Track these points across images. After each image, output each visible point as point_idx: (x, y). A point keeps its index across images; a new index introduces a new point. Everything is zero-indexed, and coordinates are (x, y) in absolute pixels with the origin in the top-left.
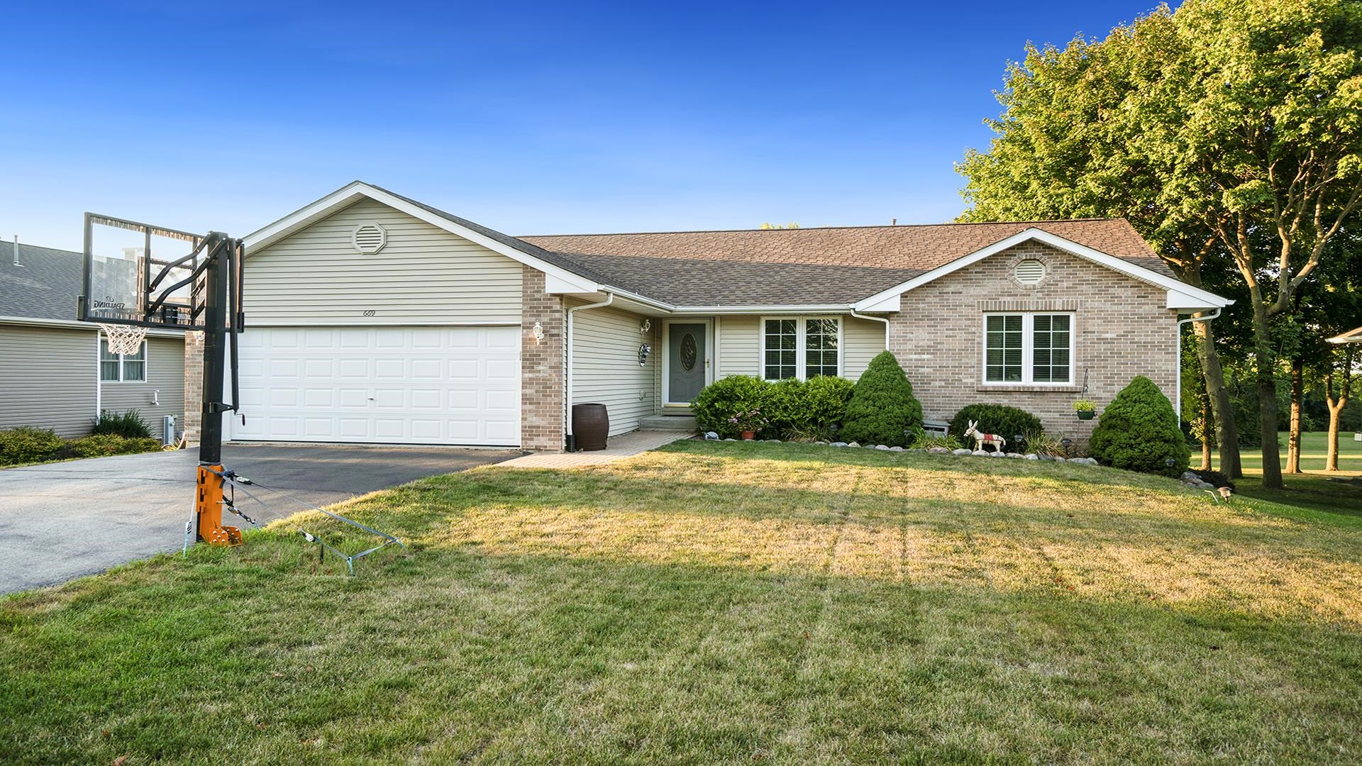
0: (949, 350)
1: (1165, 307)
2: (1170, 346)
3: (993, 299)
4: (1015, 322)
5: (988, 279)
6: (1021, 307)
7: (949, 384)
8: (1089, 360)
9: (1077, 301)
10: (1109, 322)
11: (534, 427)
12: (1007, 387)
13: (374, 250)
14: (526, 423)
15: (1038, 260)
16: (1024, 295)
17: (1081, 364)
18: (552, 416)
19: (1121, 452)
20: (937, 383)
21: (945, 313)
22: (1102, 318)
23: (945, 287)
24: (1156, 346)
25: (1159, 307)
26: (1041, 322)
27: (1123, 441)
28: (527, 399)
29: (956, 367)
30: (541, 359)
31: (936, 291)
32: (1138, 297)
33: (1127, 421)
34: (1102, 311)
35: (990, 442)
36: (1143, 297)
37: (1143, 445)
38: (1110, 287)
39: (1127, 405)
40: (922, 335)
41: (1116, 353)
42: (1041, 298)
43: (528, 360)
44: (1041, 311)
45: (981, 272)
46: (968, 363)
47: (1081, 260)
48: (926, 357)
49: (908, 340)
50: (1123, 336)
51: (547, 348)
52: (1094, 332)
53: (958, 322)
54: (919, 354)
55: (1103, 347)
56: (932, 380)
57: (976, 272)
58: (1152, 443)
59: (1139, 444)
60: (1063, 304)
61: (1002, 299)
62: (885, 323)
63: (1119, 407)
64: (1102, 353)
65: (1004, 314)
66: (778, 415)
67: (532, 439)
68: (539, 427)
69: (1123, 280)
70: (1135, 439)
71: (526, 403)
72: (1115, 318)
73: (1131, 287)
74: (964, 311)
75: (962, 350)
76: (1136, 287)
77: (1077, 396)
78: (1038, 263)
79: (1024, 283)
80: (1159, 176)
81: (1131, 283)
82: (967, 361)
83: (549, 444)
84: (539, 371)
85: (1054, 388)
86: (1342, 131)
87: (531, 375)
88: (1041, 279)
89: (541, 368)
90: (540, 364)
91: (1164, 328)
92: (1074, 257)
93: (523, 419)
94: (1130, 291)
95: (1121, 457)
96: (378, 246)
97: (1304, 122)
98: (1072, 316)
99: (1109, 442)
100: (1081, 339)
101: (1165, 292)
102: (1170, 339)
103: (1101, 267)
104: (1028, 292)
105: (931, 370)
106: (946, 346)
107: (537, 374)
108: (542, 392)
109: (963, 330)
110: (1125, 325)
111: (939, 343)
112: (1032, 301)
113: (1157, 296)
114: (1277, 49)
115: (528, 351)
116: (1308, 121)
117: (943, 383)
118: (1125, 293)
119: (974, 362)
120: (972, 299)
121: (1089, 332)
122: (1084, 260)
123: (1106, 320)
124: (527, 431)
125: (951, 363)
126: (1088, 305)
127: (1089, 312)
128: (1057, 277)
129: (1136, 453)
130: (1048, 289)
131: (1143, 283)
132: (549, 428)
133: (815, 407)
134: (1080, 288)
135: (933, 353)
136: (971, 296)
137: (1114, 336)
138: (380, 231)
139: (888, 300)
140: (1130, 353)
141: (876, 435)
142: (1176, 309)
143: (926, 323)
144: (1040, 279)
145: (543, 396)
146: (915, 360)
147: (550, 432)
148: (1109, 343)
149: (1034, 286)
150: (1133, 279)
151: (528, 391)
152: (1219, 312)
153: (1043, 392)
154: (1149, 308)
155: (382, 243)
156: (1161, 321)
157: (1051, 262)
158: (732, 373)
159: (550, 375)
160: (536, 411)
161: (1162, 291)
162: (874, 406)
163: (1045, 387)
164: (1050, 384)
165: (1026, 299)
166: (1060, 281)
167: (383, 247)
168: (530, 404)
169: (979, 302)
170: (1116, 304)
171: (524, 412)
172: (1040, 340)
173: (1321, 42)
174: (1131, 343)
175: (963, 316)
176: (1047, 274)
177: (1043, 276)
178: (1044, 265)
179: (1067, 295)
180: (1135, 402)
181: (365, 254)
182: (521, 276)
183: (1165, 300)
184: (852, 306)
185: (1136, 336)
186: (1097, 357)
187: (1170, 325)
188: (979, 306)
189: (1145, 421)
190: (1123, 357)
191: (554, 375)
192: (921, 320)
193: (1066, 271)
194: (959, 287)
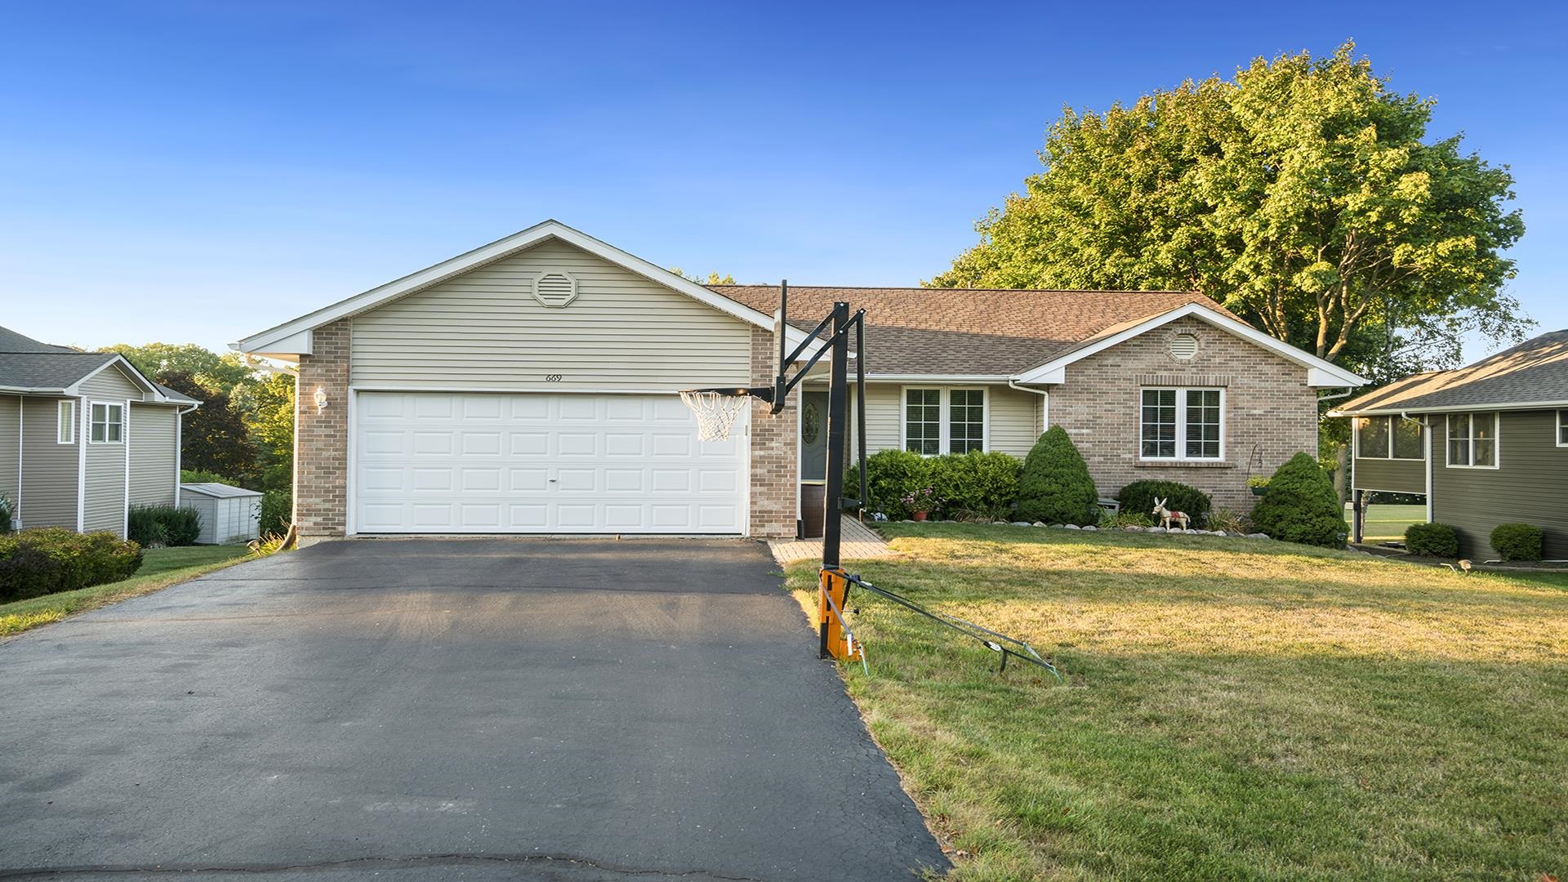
0: (1108, 425)
1: (1306, 385)
2: (1311, 423)
3: (1151, 373)
4: (1169, 397)
5: (1146, 353)
6: (1177, 382)
7: (1108, 459)
8: (1239, 436)
9: (1228, 377)
10: (1257, 398)
11: (766, 512)
12: (1165, 463)
13: (562, 303)
14: (756, 508)
15: (1192, 335)
16: (1180, 370)
17: (1232, 439)
18: (788, 499)
19: (1294, 527)
20: (1096, 459)
21: (1104, 387)
22: (1250, 395)
23: (1103, 359)
24: (1299, 423)
25: (1301, 385)
26: (1193, 398)
27: (1295, 516)
28: (758, 480)
29: (1115, 442)
30: (774, 435)
31: (1095, 364)
32: (1283, 374)
33: (1297, 496)
34: (1251, 387)
35: (1177, 519)
36: (1287, 374)
37: (1315, 520)
38: (1258, 364)
39: (1295, 481)
40: (1081, 409)
41: (1263, 429)
42: (1195, 373)
43: (758, 435)
44: (1196, 386)
45: (1138, 346)
46: (1126, 438)
47: (1232, 336)
48: (1085, 431)
49: (1068, 414)
50: (1270, 412)
51: (781, 422)
52: (1244, 408)
53: (1117, 396)
54: (1079, 428)
55: (1251, 423)
56: (1091, 456)
57: (1134, 345)
58: (1322, 518)
59: (1311, 519)
60: (1216, 379)
61: (1159, 373)
62: (1043, 395)
63: (1287, 483)
64: (1252, 429)
65: (1159, 389)
66: (952, 494)
67: (763, 526)
68: (771, 512)
69: (1269, 357)
70: (1306, 515)
71: (756, 485)
72: (1263, 394)
73: (1277, 364)
74: (1123, 384)
75: (1121, 425)
76: (1281, 364)
77: (1229, 471)
78: (1191, 338)
79: (1180, 357)
80: (1221, 252)
81: (1276, 360)
82: (1125, 435)
83: (784, 531)
84: (772, 449)
85: (1208, 463)
86: (1405, 222)
87: (762, 453)
88: (1195, 353)
89: (773, 444)
90: (773, 440)
91: (1306, 405)
92: (1226, 333)
93: (751, 503)
94: (1275, 369)
95: (1296, 532)
96: (568, 299)
97: (1374, 210)
98: (1222, 392)
99: (1280, 518)
100: (1232, 415)
101: (1307, 370)
102: (1311, 416)
103: (1250, 343)
104: (1185, 365)
105: (1090, 445)
106: (1105, 420)
107: (770, 452)
108: (776, 472)
109: (1122, 404)
110: (1271, 402)
111: (1098, 417)
112: (1187, 376)
113: (1300, 374)
114: (1337, 138)
115: (759, 426)
116: (1377, 210)
117: (1102, 459)
118: (1271, 370)
119: (1132, 437)
120: (1130, 372)
121: (1240, 408)
122: (1234, 336)
123: (1254, 397)
124: (757, 517)
125: (1109, 438)
126: (1238, 381)
127: (1239, 388)
128: (1210, 352)
129: (1308, 528)
130: (1202, 364)
131: (1287, 361)
132: (783, 512)
133: (988, 485)
134: (1231, 364)
135: (1092, 428)
136: (1129, 369)
137: (1262, 412)
138: (570, 280)
139: (1053, 372)
140: (1275, 429)
141: (1063, 513)
142: (1315, 387)
143: (1085, 396)
144: (1193, 354)
145: (776, 476)
146: (1075, 434)
147: (785, 517)
148: (1257, 419)
149: (1189, 360)
150: (1279, 357)
151: (759, 471)
152: (1350, 390)
153: (1197, 468)
154: (1292, 386)
155: (573, 294)
156: (1303, 398)
157: (1204, 338)
158: (886, 448)
159: (785, 453)
160: (769, 494)
161: (1303, 369)
162: (1057, 483)
163: (1201, 463)
164: (1203, 460)
165: (1181, 374)
166: (1212, 357)
167: (574, 300)
168: (761, 485)
169: (1137, 376)
170: (1263, 381)
171: (753, 495)
172: (1192, 415)
173: (1374, 135)
174: (1277, 419)
175: (1121, 390)
176: (1199, 350)
177: (1196, 351)
178: (1198, 340)
179: (1219, 370)
180: (1302, 478)
181: (549, 307)
182: (749, 340)
183: (1307, 378)
184: (1012, 377)
185: (1281, 412)
186: (1246, 433)
187: (1311, 402)
188: (1137, 379)
189: (1315, 496)
190: (1269, 433)
191: (790, 452)
192: (1080, 393)
193: (1218, 346)
194: (1118, 360)
